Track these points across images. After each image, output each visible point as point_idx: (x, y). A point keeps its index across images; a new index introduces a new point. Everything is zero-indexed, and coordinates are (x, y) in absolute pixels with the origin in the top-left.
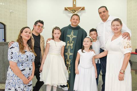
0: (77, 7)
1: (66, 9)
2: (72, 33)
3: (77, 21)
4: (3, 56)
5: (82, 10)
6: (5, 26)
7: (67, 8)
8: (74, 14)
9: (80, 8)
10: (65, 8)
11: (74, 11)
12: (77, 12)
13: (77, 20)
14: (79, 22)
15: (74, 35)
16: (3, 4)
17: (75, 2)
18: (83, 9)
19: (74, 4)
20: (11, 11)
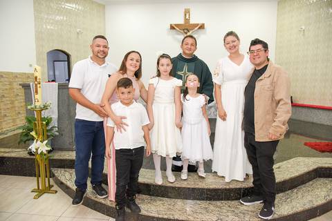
0: (191, 23)
1: (172, 27)
2: (185, 68)
3: (193, 47)
4: (69, 105)
5: (200, 28)
6: (68, 56)
7: (175, 25)
8: (185, 35)
9: (196, 25)
10: (171, 25)
11: (186, 31)
12: (191, 32)
13: (192, 45)
14: (196, 48)
15: (188, 71)
16: (65, 19)
17: (188, 14)
18: (202, 27)
19: (186, 19)
20: (78, 30)
